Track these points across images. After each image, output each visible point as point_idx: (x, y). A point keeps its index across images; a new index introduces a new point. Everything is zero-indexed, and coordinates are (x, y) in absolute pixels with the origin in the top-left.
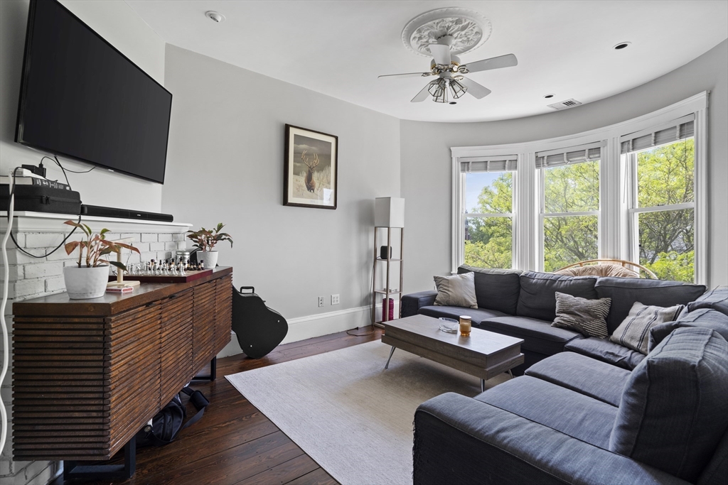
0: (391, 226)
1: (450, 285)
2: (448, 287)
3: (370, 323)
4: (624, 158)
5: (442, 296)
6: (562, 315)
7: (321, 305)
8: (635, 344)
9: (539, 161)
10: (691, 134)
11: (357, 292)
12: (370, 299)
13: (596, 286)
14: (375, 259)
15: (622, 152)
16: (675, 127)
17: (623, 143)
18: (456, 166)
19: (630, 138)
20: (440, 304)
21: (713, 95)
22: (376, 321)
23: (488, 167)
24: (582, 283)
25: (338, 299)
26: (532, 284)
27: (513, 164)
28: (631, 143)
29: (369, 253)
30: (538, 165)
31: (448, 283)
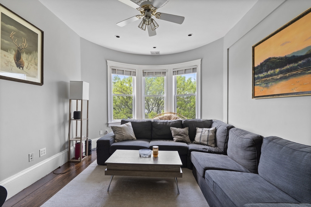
0: (83, 99)
1: (122, 130)
2: (122, 131)
3: (67, 161)
4: (174, 76)
5: (120, 136)
6: (176, 136)
7: (31, 160)
8: (206, 143)
9: (144, 73)
10: (196, 72)
11: (58, 143)
12: (66, 146)
13: (183, 123)
14: (70, 120)
15: (173, 75)
16: (191, 69)
17: (173, 72)
18: (109, 70)
19: (176, 70)
20: (119, 141)
21: (202, 61)
22: (71, 158)
23: (124, 73)
24: (178, 123)
25: (45, 151)
26: (158, 125)
27: (134, 74)
28: (176, 72)
29: (65, 116)
30: (144, 75)
31: (121, 129)
